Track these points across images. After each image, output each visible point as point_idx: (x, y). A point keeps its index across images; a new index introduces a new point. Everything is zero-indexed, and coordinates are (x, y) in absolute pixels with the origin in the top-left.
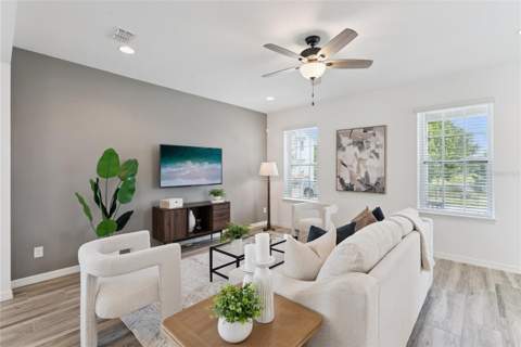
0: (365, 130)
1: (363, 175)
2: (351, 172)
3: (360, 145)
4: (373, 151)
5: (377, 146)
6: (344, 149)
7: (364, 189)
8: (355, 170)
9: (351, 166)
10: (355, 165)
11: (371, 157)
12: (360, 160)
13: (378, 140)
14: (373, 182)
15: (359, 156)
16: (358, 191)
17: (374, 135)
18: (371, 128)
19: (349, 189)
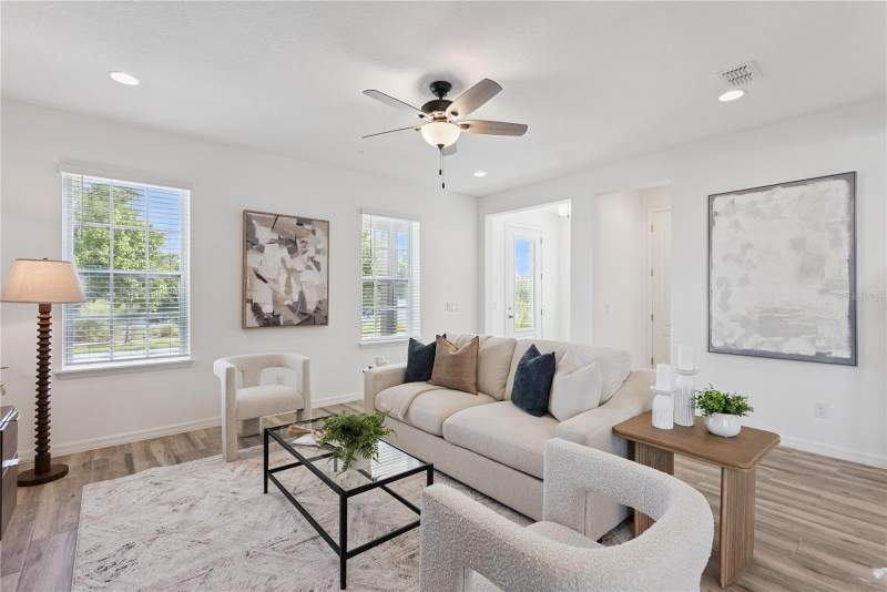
0: (301, 222)
1: (296, 298)
2: (275, 293)
3: (291, 245)
4: (312, 259)
5: (318, 252)
6: (261, 249)
7: (297, 321)
8: (282, 289)
9: (275, 281)
10: (283, 278)
11: (309, 268)
12: (291, 271)
13: (319, 242)
14: (311, 307)
15: (290, 263)
16: (289, 324)
17: (313, 232)
18: (309, 221)
19: (270, 322)
